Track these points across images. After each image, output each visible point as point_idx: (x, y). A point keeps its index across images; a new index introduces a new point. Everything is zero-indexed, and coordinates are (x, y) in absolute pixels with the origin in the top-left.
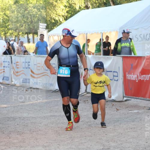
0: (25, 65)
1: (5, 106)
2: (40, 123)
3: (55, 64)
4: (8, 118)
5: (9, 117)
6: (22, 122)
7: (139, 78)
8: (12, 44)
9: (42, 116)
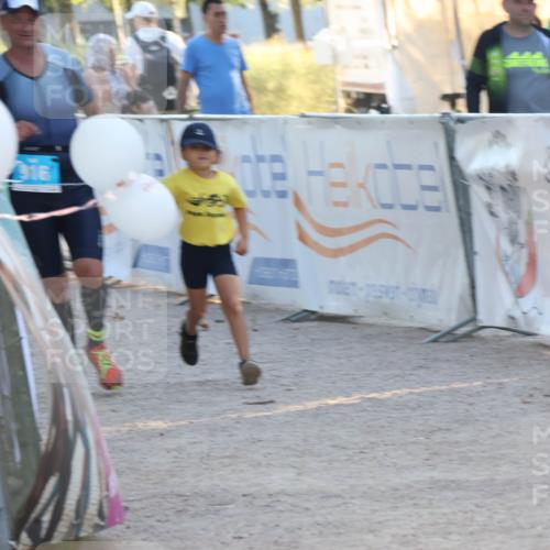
0: (257, 176)
1: (160, 425)
2: (371, 531)
3: (431, 168)
4: (180, 496)
5: (182, 490)
6: (265, 525)
8: (156, 43)
9: (383, 489)
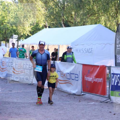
0: (9, 64)
7: (94, 80)
